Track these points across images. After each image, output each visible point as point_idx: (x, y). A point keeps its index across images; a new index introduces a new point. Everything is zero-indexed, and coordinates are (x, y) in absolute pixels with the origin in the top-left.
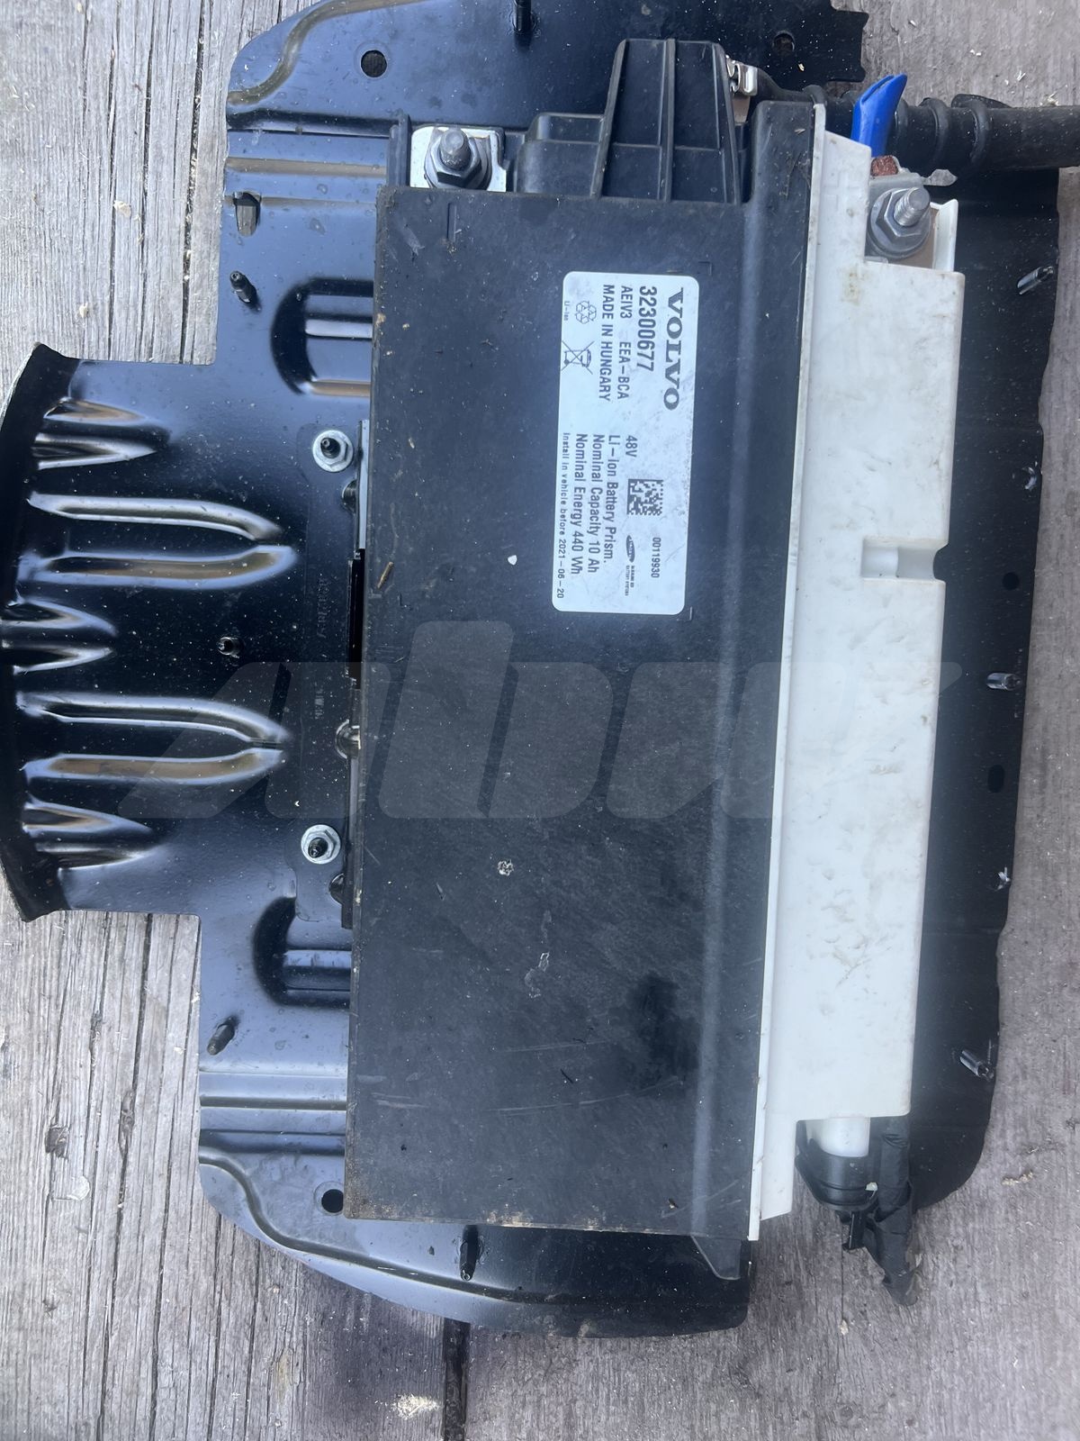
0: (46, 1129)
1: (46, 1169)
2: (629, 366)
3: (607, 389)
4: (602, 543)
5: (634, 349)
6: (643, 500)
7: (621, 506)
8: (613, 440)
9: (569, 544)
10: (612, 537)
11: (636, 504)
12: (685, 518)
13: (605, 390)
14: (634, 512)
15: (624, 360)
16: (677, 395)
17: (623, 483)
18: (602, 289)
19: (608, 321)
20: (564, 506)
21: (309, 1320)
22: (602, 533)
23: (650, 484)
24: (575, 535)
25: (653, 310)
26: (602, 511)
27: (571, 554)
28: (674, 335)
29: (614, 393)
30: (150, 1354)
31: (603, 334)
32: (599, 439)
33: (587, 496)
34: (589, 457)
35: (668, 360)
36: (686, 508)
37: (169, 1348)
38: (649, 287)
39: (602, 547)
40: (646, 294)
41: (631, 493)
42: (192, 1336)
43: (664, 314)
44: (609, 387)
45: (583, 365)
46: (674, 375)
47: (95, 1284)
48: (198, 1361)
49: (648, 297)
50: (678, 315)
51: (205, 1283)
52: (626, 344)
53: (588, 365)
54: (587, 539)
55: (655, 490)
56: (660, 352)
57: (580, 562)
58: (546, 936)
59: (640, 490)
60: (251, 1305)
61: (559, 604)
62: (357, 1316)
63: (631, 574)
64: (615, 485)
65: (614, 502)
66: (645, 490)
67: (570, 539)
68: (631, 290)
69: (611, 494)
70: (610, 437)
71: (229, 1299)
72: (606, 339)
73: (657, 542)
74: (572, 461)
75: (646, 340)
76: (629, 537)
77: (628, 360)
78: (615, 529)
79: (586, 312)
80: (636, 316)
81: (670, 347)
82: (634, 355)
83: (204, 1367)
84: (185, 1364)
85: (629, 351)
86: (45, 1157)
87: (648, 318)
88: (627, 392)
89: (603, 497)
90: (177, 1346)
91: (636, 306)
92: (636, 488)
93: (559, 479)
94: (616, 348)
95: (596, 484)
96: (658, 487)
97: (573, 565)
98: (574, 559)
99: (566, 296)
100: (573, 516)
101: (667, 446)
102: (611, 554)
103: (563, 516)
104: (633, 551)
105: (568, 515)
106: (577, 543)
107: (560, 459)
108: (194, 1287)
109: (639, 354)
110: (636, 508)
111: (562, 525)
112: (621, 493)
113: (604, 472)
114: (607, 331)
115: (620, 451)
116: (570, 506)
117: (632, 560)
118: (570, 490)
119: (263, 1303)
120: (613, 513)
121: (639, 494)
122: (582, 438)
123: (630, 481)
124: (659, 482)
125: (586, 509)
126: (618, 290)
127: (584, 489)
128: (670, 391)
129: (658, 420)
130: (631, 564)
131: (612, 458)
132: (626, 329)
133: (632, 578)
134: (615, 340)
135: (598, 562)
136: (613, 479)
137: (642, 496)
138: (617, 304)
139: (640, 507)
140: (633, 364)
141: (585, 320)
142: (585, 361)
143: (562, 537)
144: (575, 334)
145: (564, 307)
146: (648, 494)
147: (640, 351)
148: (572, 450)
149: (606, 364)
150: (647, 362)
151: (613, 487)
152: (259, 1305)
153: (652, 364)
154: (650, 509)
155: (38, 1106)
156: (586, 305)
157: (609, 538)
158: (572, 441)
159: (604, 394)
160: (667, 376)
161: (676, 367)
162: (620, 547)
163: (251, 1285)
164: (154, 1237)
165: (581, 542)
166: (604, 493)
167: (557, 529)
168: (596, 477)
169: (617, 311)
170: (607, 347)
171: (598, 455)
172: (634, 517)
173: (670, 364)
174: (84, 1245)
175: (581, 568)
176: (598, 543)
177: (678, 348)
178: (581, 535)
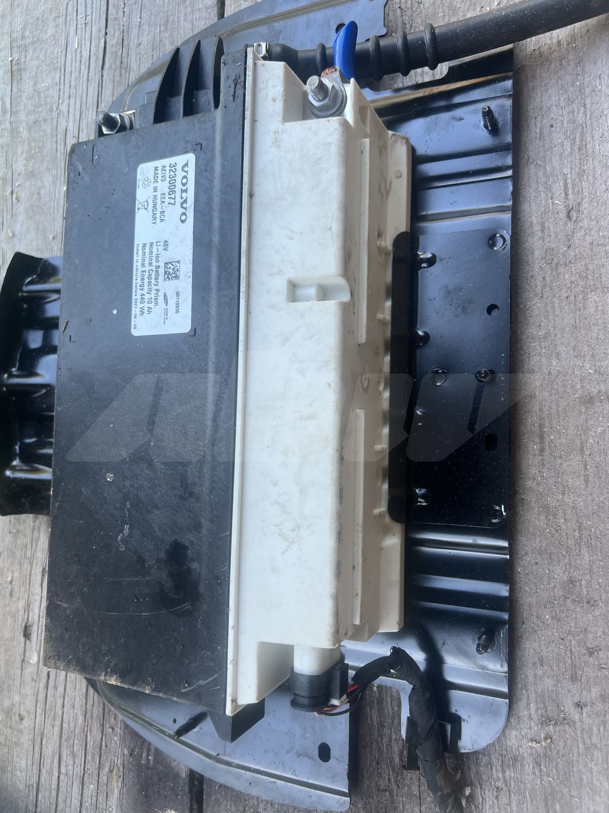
0: (24, 625)
1: (23, 645)
2: (165, 205)
3: (155, 218)
4: (153, 298)
5: (167, 196)
6: (171, 273)
7: (161, 277)
8: (158, 244)
9: (139, 301)
10: (157, 294)
11: (168, 276)
12: (191, 279)
13: (154, 219)
14: (167, 279)
15: (163, 202)
16: (186, 215)
17: (162, 265)
18: (153, 169)
19: (156, 185)
20: (137, 281)
21: (126, 752)
22: (154, 292)
23: (174, 264)
24: (141, 296)
25: (175, 174)
26: (153, 281)
27: (139, 306)
28: (184, 185)
29: (158, 220)
30: (58, 753)
31: (154, 192)
32: (152, 244)
33: (147, 274)
34: (147, 255)
35: (182, 198)
36: (191, 274)
37: (65, 752)
38: (173, 163)
39: (153, 300)
40: (172, 167)
41: (166, 270)
42: (75, 748)
43: (180, 174)
44: (156, 217)
45: (145, 209)
46: (184, 205)
47: (38, 710)
48: (77, 762)
49: (173, 169)
50: (186, 174)
51: (81, 719)
52: (163, 194)
53: (147, 209)
54: (147, 297)
55: (176, 266)
56: (178, 195)
57: (143, 309)
58: (127, 516)
59: (170, 268)
60: (100, 736)
61: (135, 333)
62: (148, 755)
63: (166, 313)
64: (158, 267)
65: (158, 276)
66: (172, 267)
67: (139, 297)
68: (165, 167)
69: (157, 272)
70: (157, 242)
71: (91, 730)
72: (155, 194)
73: (178, 294)
74: (140, 258)
75: (172, 191)
76: (165, 293)
77: (164, 202)
78: (159, 290)
79: (147, 183)
80: (168, 179)
81: (183, 191)
82: (167, 200)
83: (79, 767)
84: (71, 763)
85: (165, 197)
86: (22, 639)
87: (173, 179)
88: (164, 218)
90: (68, 752)
91: (168, 174)
92: (168, 267)
93: (135, 267)
94: (159, 197)
95: (151, 268)
96: (178, 265)
97: (141, 311)
98: (141, 308)
99: (139, 177)
100: (140, 286)
101: (182, 243)
102: (157, 303)
103: (136, 287)
104: (167, 300)
105: (138, 285)
106: (142, 300)
107: (135, 258)
108: (76, 720)
109: (169, 198)
110: (168, 278)
111: (136, 291)
112: (161, 271)
113: (154, 262)
114: (155, 190)
115: (161, 248)
116: (139, 281)
117: (166, 305)
118: (139, 272)
119: (106, 737)
120: (157, 282)
121: (169, 270)
122: (144, 245)
123: (166, 263)
124: (178, 262)
125: (146, 281)
126: (160, 169)
127: (145, 271)
128: (184, 214)
129: (178, 230)
130: (165, 307)
131: (157, 253)
132: (163, 187)
133: (167, 316)
134: (158, 193)
135: (151, 308)
136: (158, 264)
137: (171, 270)
138: (160, 176)
139: (170, 277)
140: (166, 204)
141: (146, 187)
142: (146, 207)
143: (136, 297)
144: (142, 194)
145: (138, 182)
146: (173, 269)
147: (170, 196)
148: (140, 252)
149: (155, 206)
150: (172, 201)
151: (158, 268)
152: (104, 737)
153: (175, 201)
154: (175, 277)
155: (21, 613)
156: (146, 179)
157: (156, 295)
158: (140, 248)
159: (154, 221)
160: (182, 206)
161: (185, 201)
162: (161, 299)
163: (100, 725)
164: (61, 689)
165: (144, 299)
166: (154, 272)
167: (134, 293)
168: (150, 264)
169: (159, 180)
170: (155, 198)
171: (151, 253)
172: (167, 282)
173: (183, 200)
174: (35, 687)
175: (144, 313)
176: (151, 298)
177: (186, 191)
178: (144, 295)
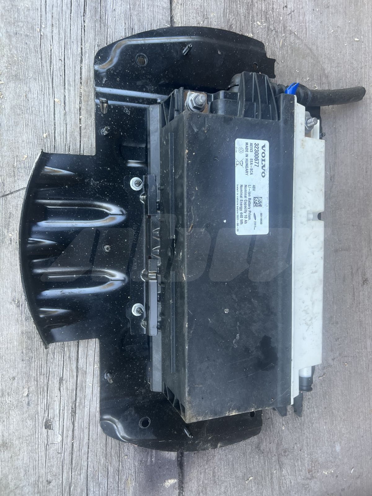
2: (253, 166)
6: (257, 203)
7: (252, 205)
9: (239, 216)
12: (268, 207)
13: (247, 172)
14: (255, 206)
16: (265, 174)
17: (252, 198)
18: (245, 144)
19: (247, 153)
22: (248, 212)
23: (259, 198)
25: (258, 150)
26: (247, 206)
27: (240, 219)
28: (264, 157)
29: (249, 173)
30: (85, 489)
31: (246, 157)
32: (246, 186)
33: (243, 202)
34: (243, 191)
35: (262, 164)
36: (268, 205)
37: (92, 485)
38: (257, 144)
41: (254, 201)
42: (99, 479)
43: (261, 151)
46: (264, 168)
47: (65, 471)
49: (257, 146)
50: (264, 151)
51: (102, 461)
52: (252, 159)
53: (242, 165)
54: (244, 214)
56: (260, 161)
58: (238, 329)
60: (118, 464)
61: (238, 233)
62: (151, 459)
65: (250, 204)
68: (252, 144)
69: (249, 201)
70: (249, 185)
71: (111, 464)
73: (261, 214)
74: (239, 192)
75: (257, 159)
76: (254, 213)
77: (252, 164)
78: (251, 211)
79: (241, 150)
80: (254, 152)
81: (263, 160)
82: (254, 163)
83: (104, 489)
84: (97, 489)
85: (253, 161)
86: (44, 430)
87: (257, 152)
88: (252, 173)
89: (247, 202)
90: (94, 484)
91: (254, 149)
92: (256, 200)
93: (236, 198)
94: (249, 160)
95: (246, 199)
96: (261, 199)
97: (241, 222)
99: (236, 146)
100: (240, 208)
101: (263, 188)
102: (250, 218)
103: (238, 208)
104: (255, 217)
106: (241, 216)
107: (236, 192)
112: (252, 201)
113: (247, 195)
115: (251, 189)
116: (239, 205)
120: (250, 207)
122: (241, 186)
123: (254, 198)
125: (243, 206)
126: (249, 144)
127: (243, 200)
128: (263, 173)
129: (260, 180)
130: (255, 221)
131: (249, 191)
132: (252, 155)
133: (256, 225)
134: (249, 158)
135: (247, 221)
136: (250, 197)
138: (249, 148)
139: (257, 205)
141: (241, 153)
142: (241, 164)
143: (238, 214)
144: (239, 156)
145: (236, 149)
146: (259, 201)
147: (255, 161)
148: (239, 189)
149: (247, 165)
151: (250, 199)
152: (120, 463)
153: (258, 165)
154: (259, 205)
155: (41, 414)
156: (241, 148)
157: (250, 214)
158: (239, 187)
160: (262, 168)
161: (264, 166)
162: (252, 216)
167: (236, 212)
168: (245, 197)
169: (249, 150)
170: (247, 160)
171: (246, 191)
172: (255, 208)
173: (263, 165)
174: (60, 458)
175: (243, 223)
176: (247, 215)
177: (264, 160)
178: (242, 213)
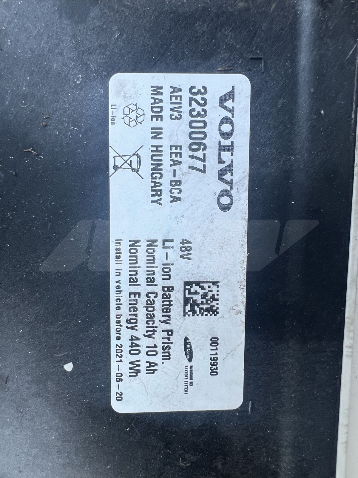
2: (180, 169)
3: (159, 193)
4: (160, 345)
5: (186, 152)
6: (199, 302)
7: (177, 308)
8: (167, 244)
9: (126, 349)
10: (169, 339)
11: (192, 306)
12: (242, 317)
13: (156, 195)
14: (191, 313)
15: (175, 163)
16: (231, 196)
17: (179, 287)
18: (149, 91)
19: (157, 124)
20: (119, 312)
22: (160, 335)
23: (206, 286)
24: (132, 339)
26: (158, 315)
27: (127, 358)
29: (166, 197)
31: (152, 138)
32: (152, 244)
33: (142, 301)
34: (142, 261)
36: (242, 308)
38: (199, 87)
39: (159, 349)
40: (196, 94)
41: (187, 296)
44: (161, 191)
45: (133, 170)
46: (227, 177)
49: (198, 97)
50: (229, 115)
52: (176, 147)
53: (137, 170)
54: (144, 343)
55: (211, 291)
56: (212, 153)
57: (138, 366)
59: (196, 293)
63: (190, 374)
64: (170, 288)
65: (170, 305)
66: (201, 292)
67: (126, 344)
68: (180, 90)
69: (167, 298)
70: (164, 241)
72: (156, 142)
73: (214, 342)
74: (125, 267)
75: (197, 143)
77: (180, 163)
78: (172, 331)
79: (133, 115)
80: (187, 118)
81: (222, 148)
82: (185, 158)
85: (180, 154)
87: (199, 118)
88: (179, 196)
89: (158, 305)
91: (185, 108)
92: (192, 290)
93: (113, 285)
94: (166, 151)
95: (151, 289)
96: (214, 288)
97: (130, 368)
98: (131, 363)
99: (113, 98)
100: (128, 321)
101: (222, 248)
102: (169, 356)
103: (119, 322)
104: (191, 351)
105: (123, 320)
106: (134, 347)
107: (113, 267)
109: (190, 157)
110: (192, 310)
111: (118, 331)
112: (177, 296)
113: (158, 277)
114: (157, 134)
115: (174, 255)
116: (125, 311)
117: (190, 360)
118: (125, 296)
120: (169, 316)
121: (195, 297)
122: (134, 244)
123: (186, 283)
124: (215, 283)
125: (142, 314)
126: (166, 92)
127: (139, 294)
128: (224, 193)
129: (212, 222)
130: (189, 364)
131: (166, 262)
132: (176, 131)
133: (191, 378)
134: (165, 143)
135: (156, 364)
136: (168, 283)
137: (198, 298)
138: (166, 105)
139: (196, 308)
140: (184, 167)
141: (133, 124)
142: (134, 166)
143: (119, 342)
145: (110, 111)
146: (204, 296)
147: (191, 153)
148: (125, 256)
149: (157, 168)
150: (199, 165)
151: (168, 290)
153: (205, 166)
154: (207, 310)
156: (134, 108)
157: (167, 341)
158: (125, 247)
159: (156, 198)
160: (220, 178)
161: (229, 169)
162: (177, 349)
165: (138, 346)
166: (160, 297)
167: (113, 334)
168: (151, 281)
169: (166, 113)
170: (157, 151)
171: (152, 260)
172: (190, 319)
173: (223, 166)
175: (139, 371)
176: (155, 346)
177: (230, 148)
178: (138, 339)
